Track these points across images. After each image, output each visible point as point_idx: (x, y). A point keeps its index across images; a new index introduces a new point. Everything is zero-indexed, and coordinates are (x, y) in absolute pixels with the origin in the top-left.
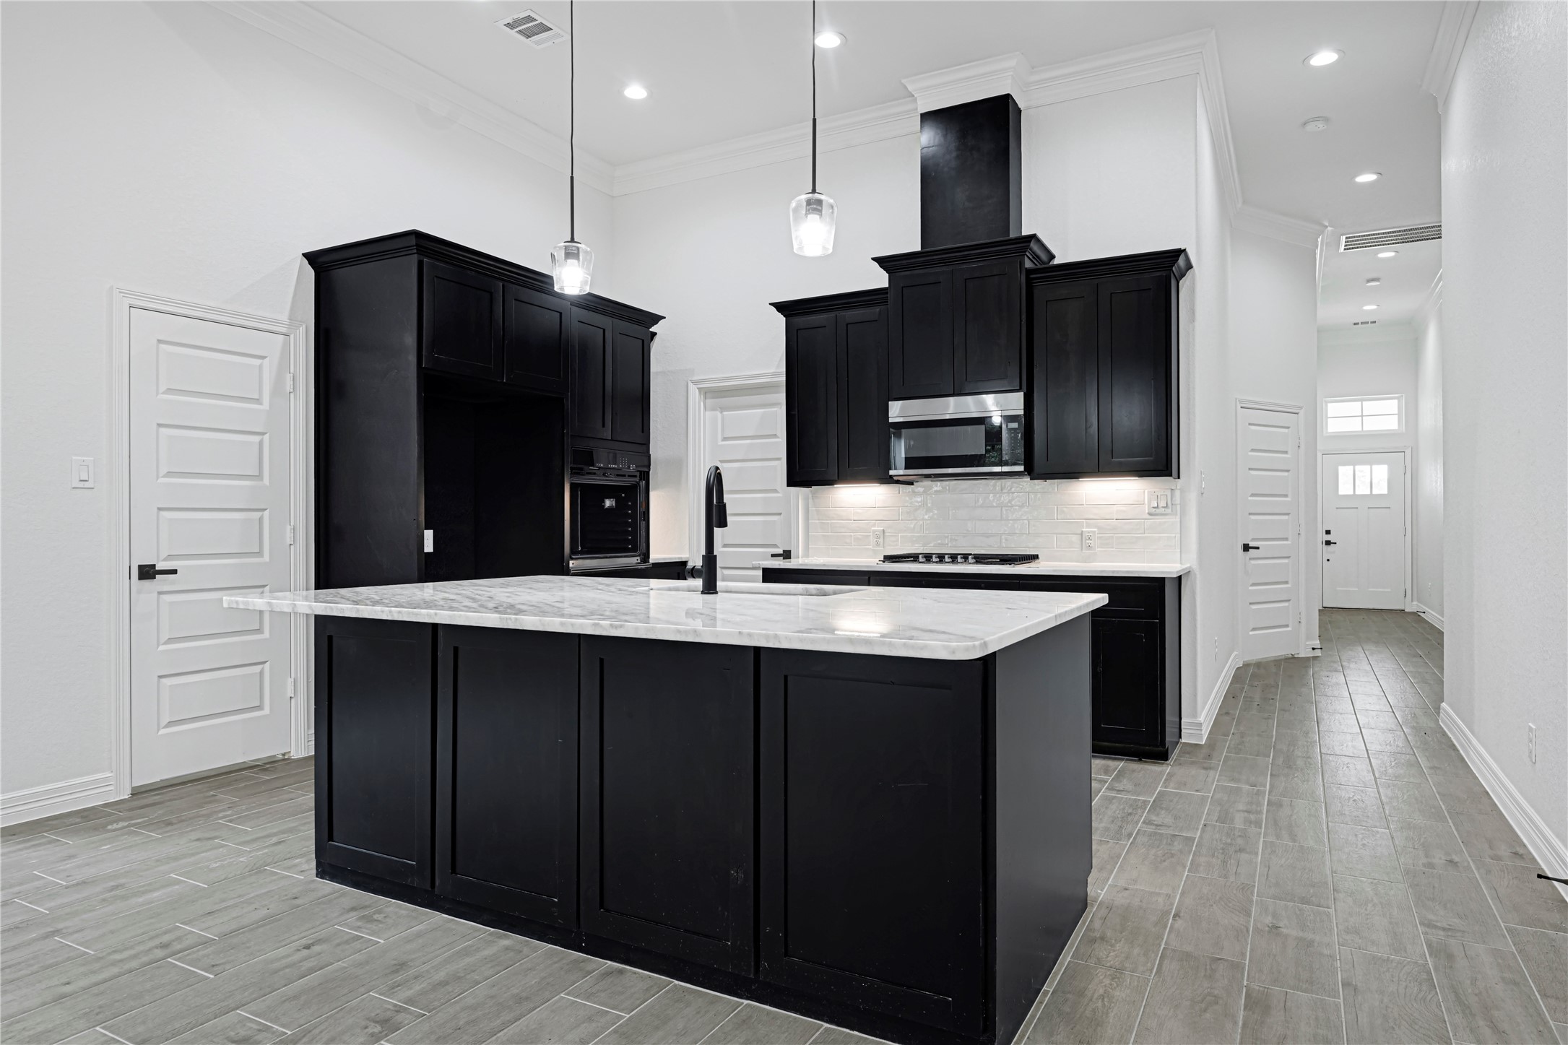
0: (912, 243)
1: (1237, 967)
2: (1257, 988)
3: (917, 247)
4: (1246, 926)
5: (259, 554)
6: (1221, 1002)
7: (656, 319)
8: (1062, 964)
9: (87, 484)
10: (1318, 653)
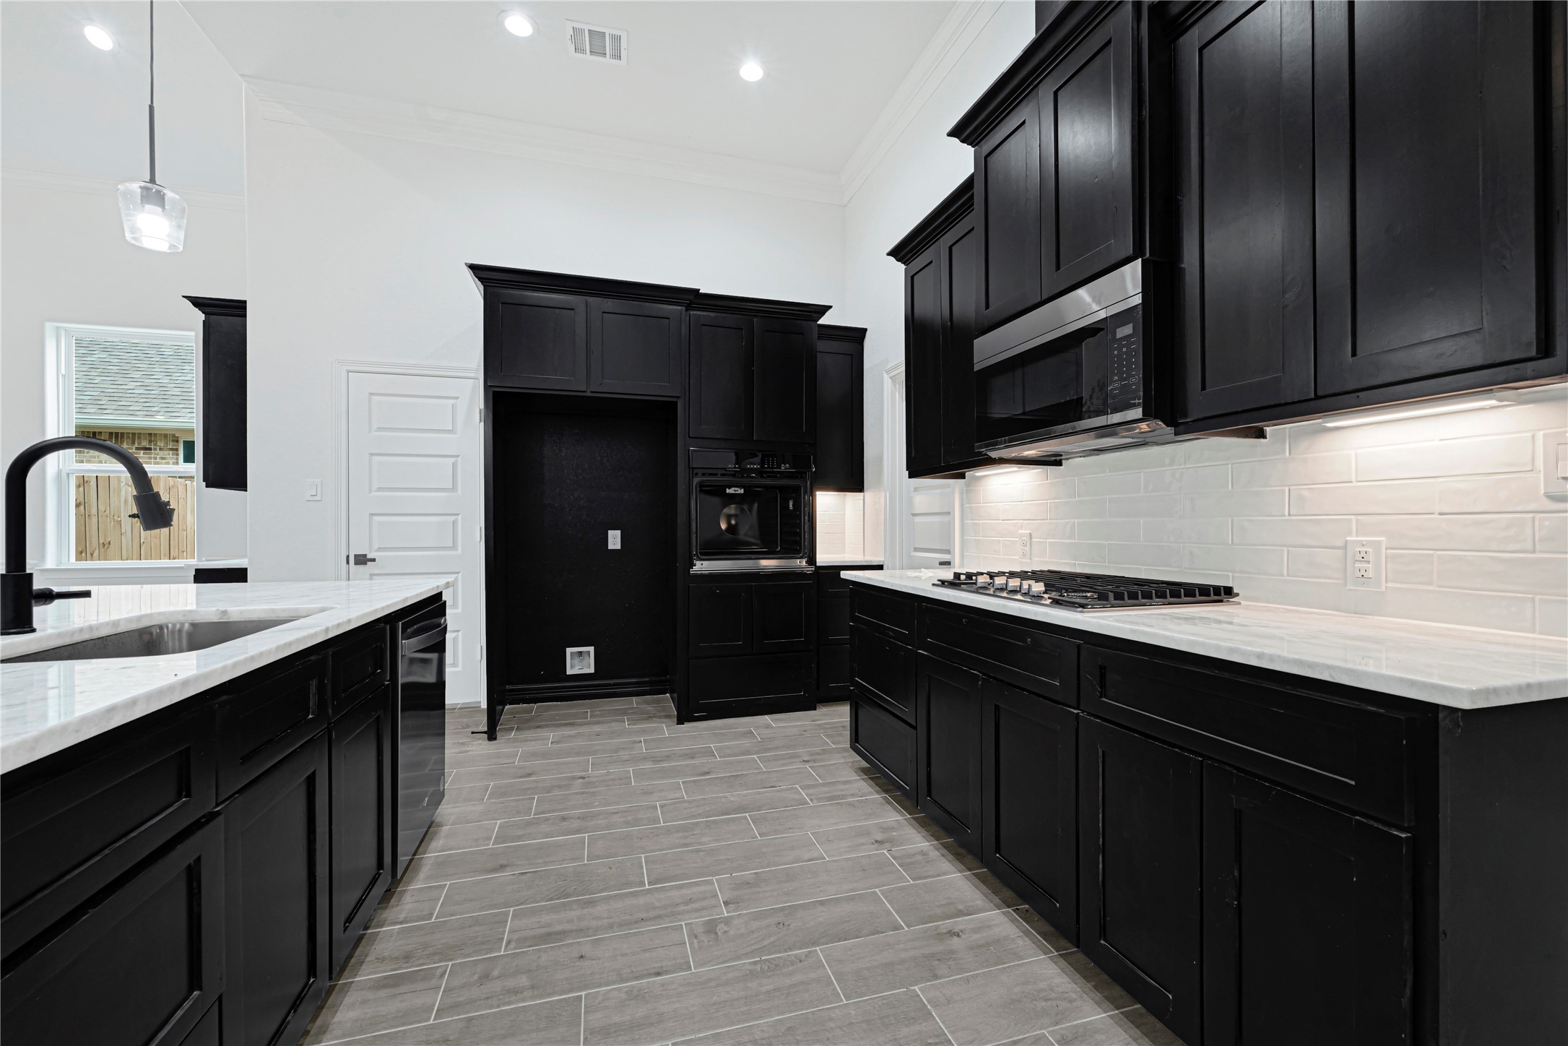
5: (454, 547)
9: (316, 498)
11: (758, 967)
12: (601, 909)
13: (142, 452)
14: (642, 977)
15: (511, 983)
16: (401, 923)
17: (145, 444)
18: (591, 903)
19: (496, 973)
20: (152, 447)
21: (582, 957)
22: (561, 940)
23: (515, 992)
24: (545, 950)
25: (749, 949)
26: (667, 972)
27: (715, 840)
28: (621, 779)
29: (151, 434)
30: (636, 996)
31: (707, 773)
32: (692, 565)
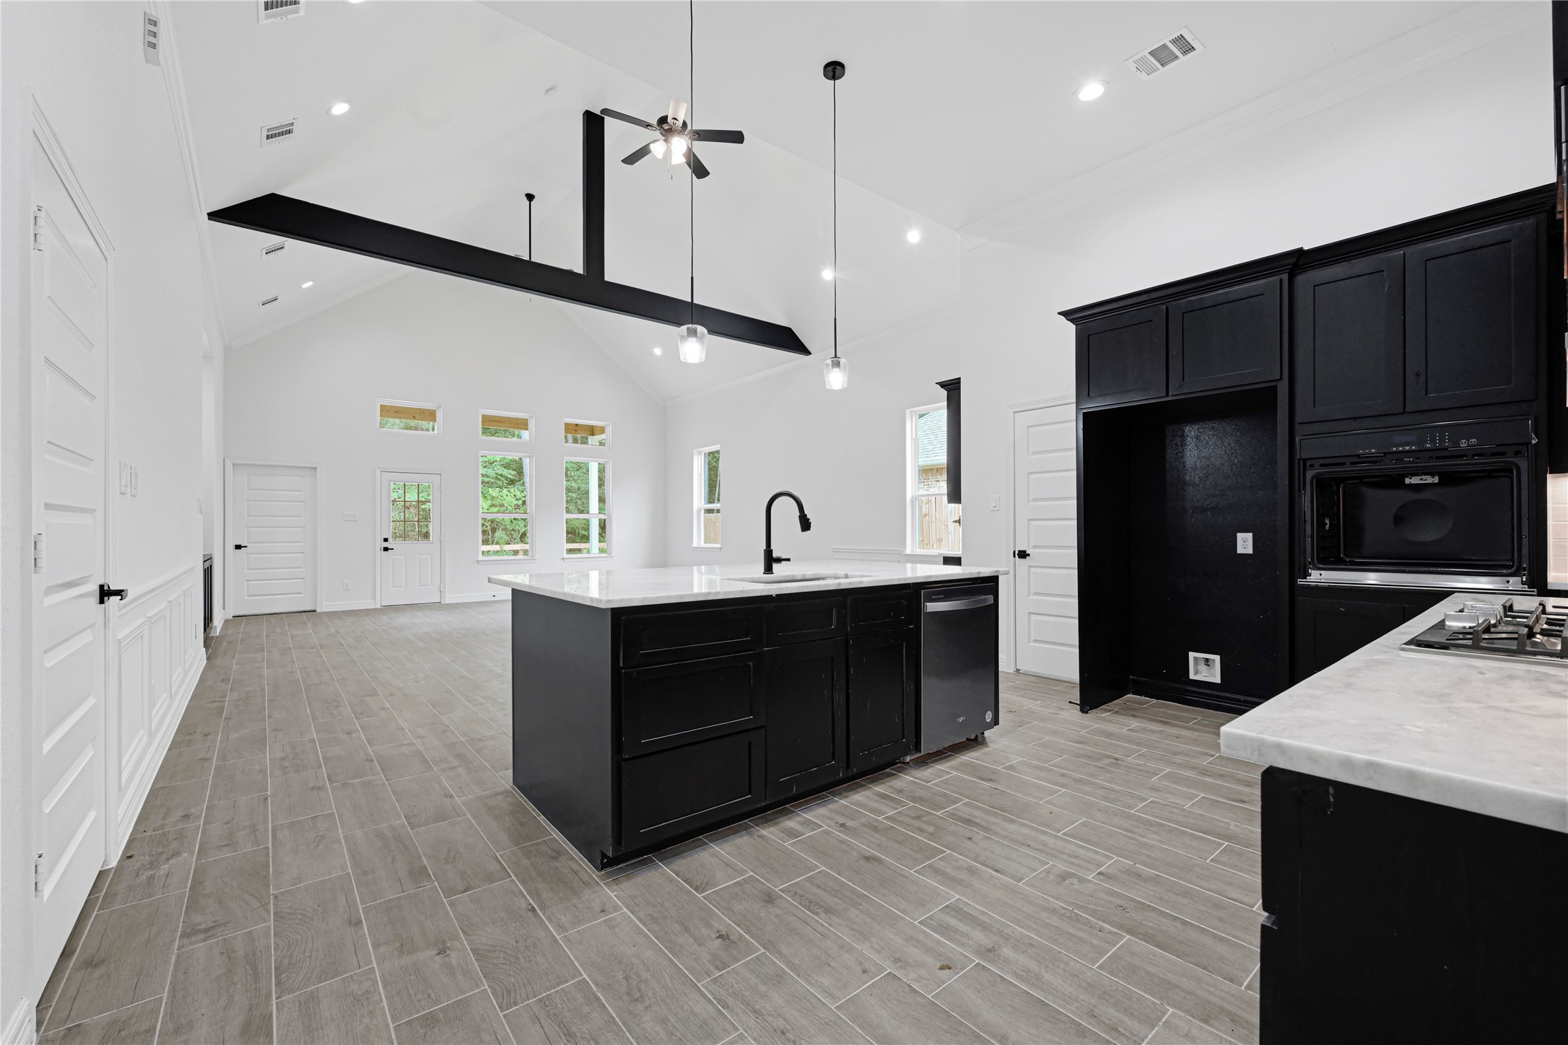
1: (450, 892)
2: (426, 884)
4: (468, 935)
6: (443, 861)
8: (553, 831)
9: (996, 509)
11: (1063, 911)
12: (1012, 827)
14: (986, 866)
15: (924, 826)
16: (915, 778)
18: (1012, 821)
19: (924, 819)
21: (970, 839)
22: (970, 826)
23: (921, 830)
24: (957, 825)
25: (1072, 901)
26: (1002, 874)
27: (1161, 841)
28: (1147, 772)
30: (971, 871)
31: (1243, 801)
32: (1306, 575)
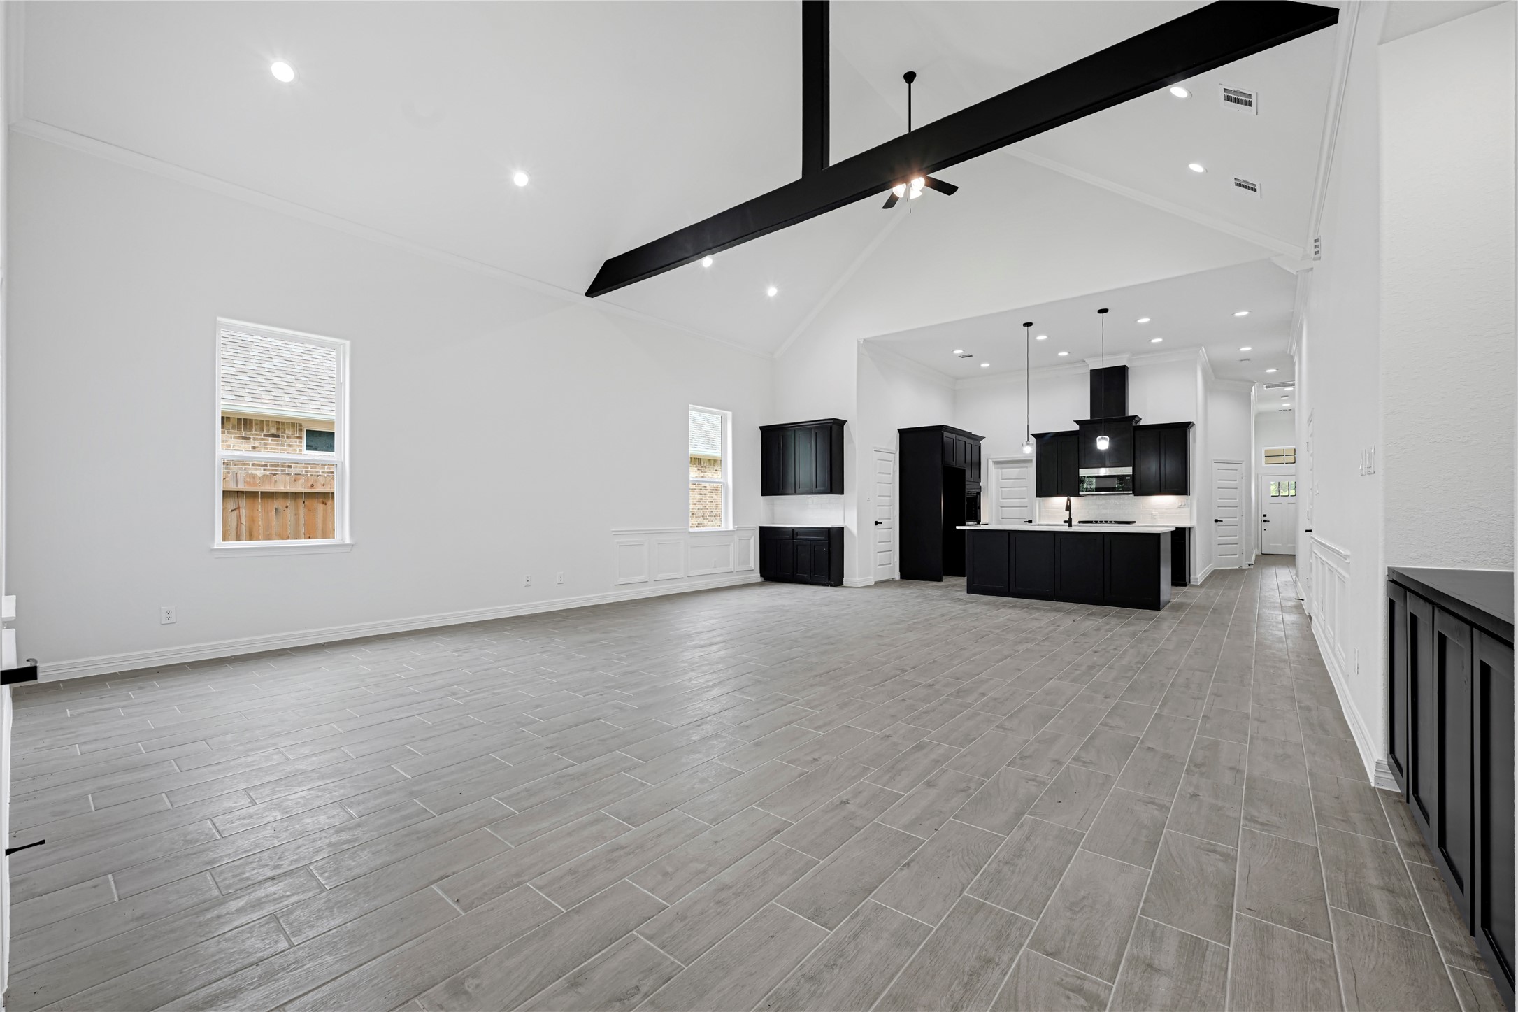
0: (1087, 416)
3: (1089, 418)
7: (982, 438)
10: (1252, 567)
13: (270, 438)
17: (273, 431)
20: (280, 434)
29: (279, 422)
